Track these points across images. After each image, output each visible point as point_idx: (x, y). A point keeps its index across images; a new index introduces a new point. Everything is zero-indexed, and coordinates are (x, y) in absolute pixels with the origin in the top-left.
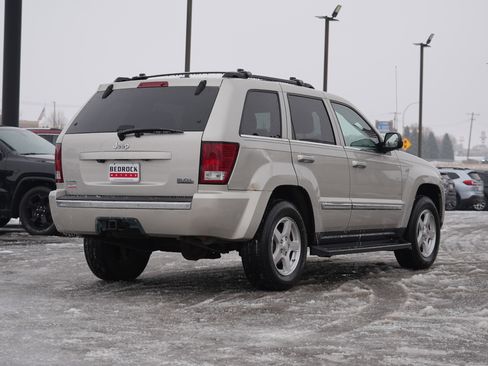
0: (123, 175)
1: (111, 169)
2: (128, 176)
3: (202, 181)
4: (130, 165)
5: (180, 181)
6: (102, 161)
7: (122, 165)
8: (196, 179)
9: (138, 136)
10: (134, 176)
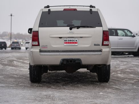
0: (71, 43)
1: (65, 41)
2: (73, 43)
3: (103, 45)
4: (74, 39)
5: (95, 45)
6: (60, 38)
7: (70, 39)
8: (101, 44)
9: (78, 28)
10: (75, 43)
